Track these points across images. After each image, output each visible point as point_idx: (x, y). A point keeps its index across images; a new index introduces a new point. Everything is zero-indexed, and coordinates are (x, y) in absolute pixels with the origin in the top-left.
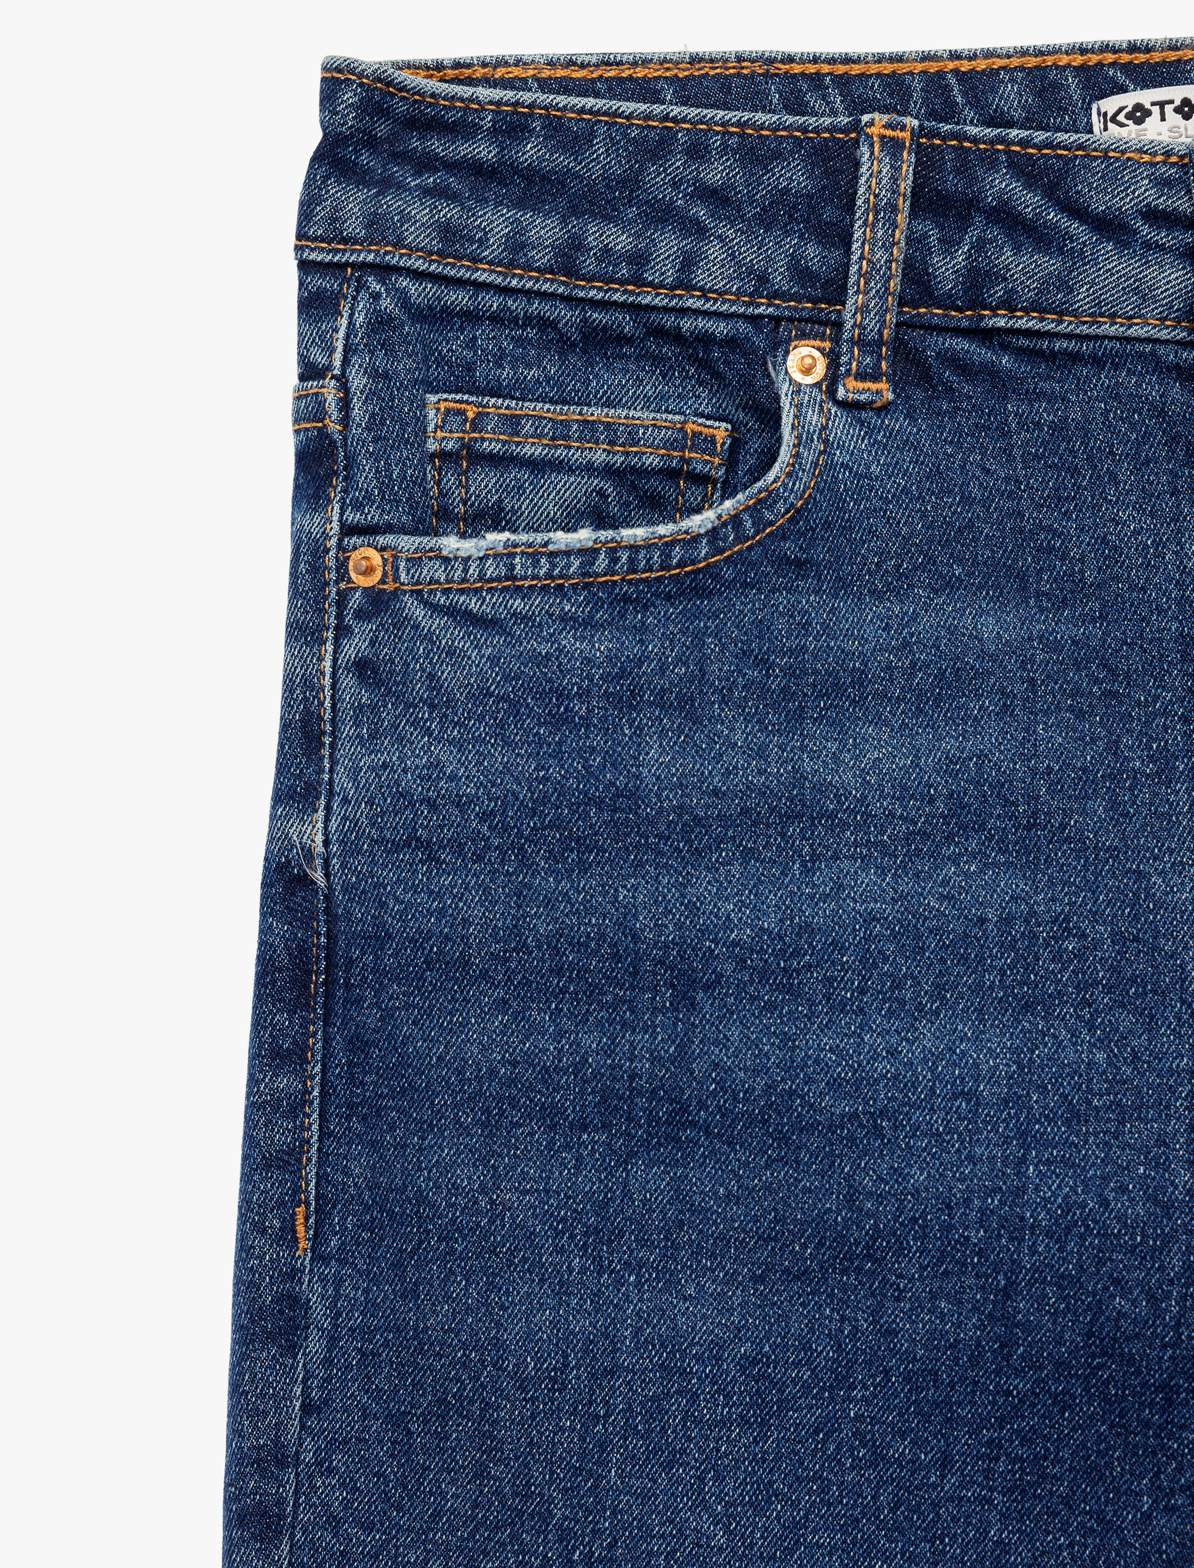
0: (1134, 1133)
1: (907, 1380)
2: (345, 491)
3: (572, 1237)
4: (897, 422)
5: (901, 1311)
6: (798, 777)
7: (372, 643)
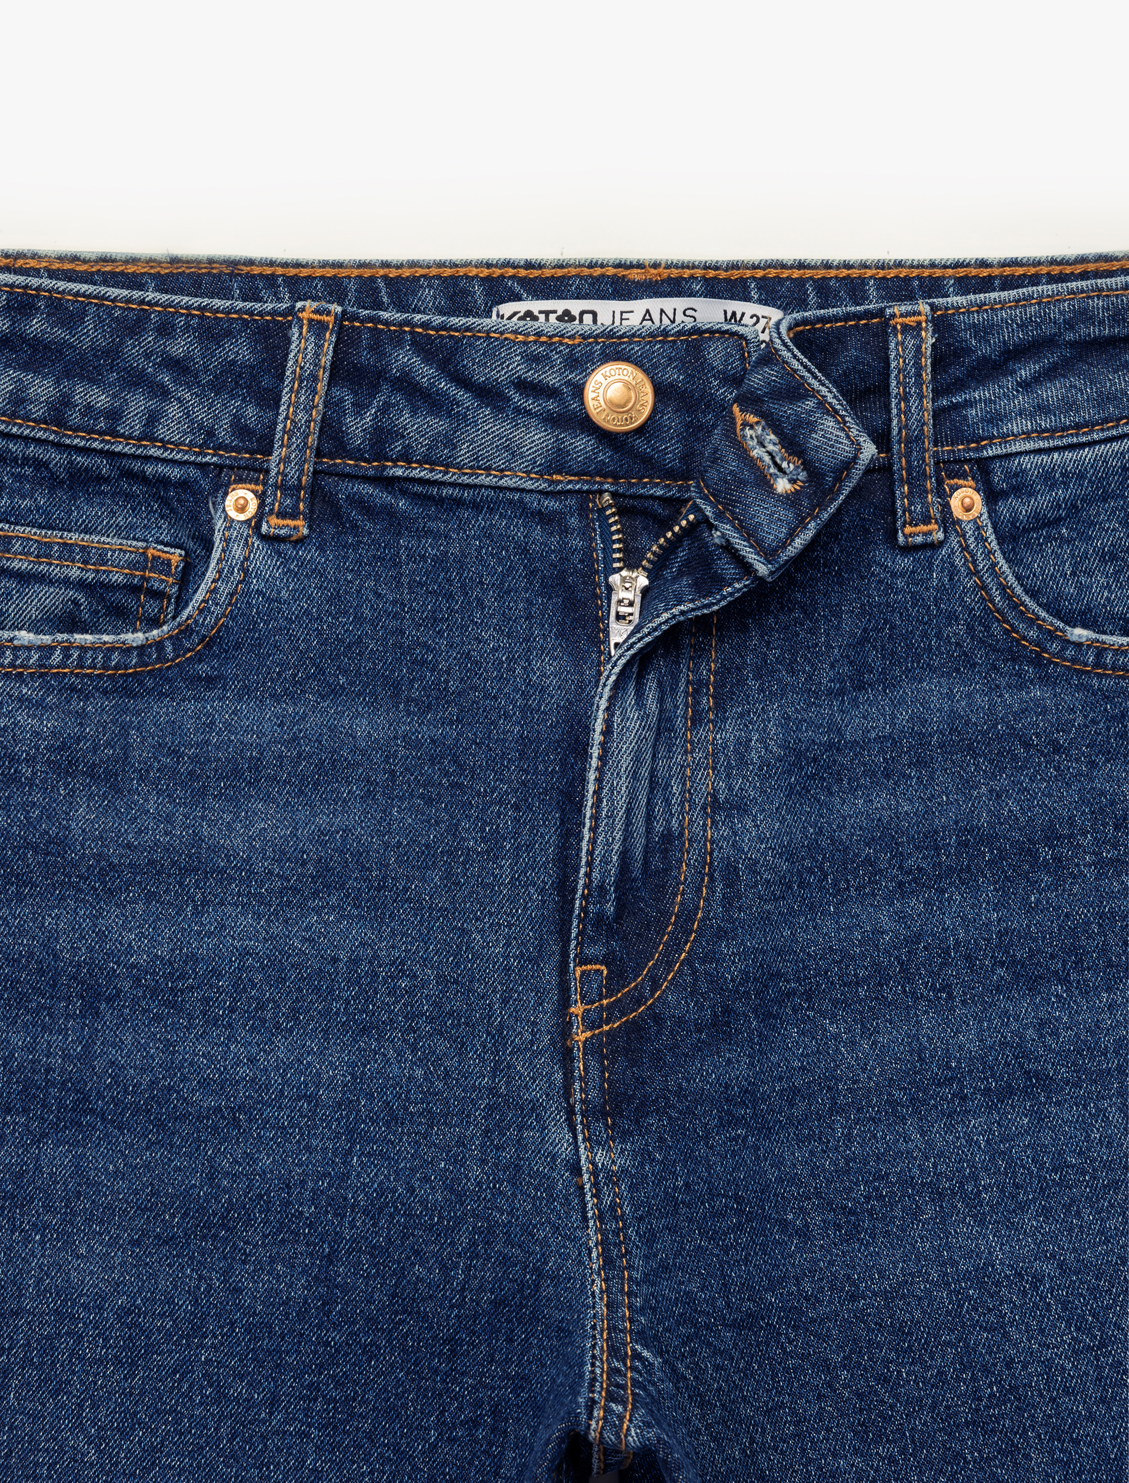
0: (441, 1135)
1: (248, 1331)
4: (310, 554)
5: (246, 1272)
6: (196, 840)
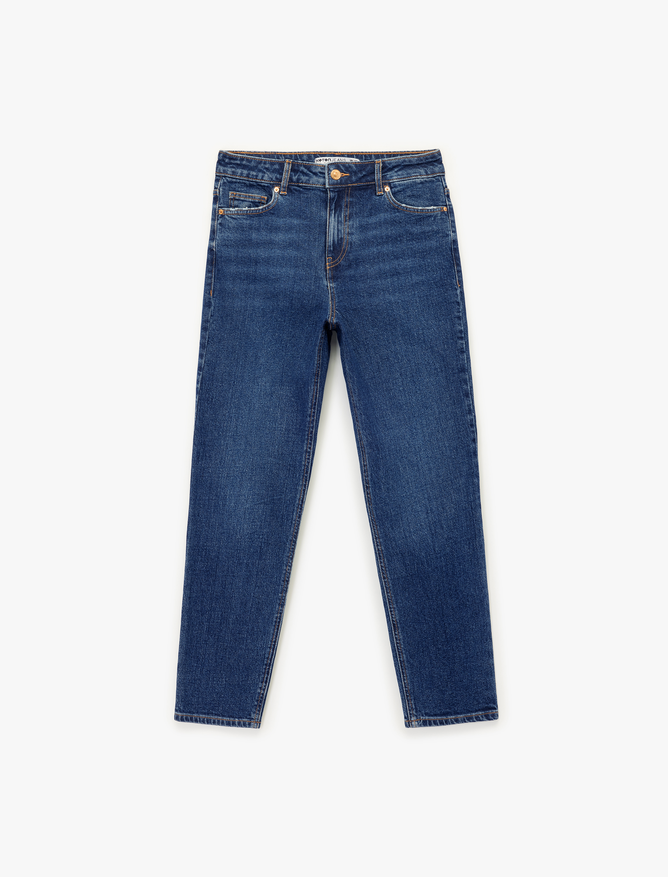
0: (308, 282)
1: (280, 311)
2: (219, 202)
3: (243, 294)
4: (287, 197)
5: (280, 302)
6: (271, 239)
7: (221, 221)
